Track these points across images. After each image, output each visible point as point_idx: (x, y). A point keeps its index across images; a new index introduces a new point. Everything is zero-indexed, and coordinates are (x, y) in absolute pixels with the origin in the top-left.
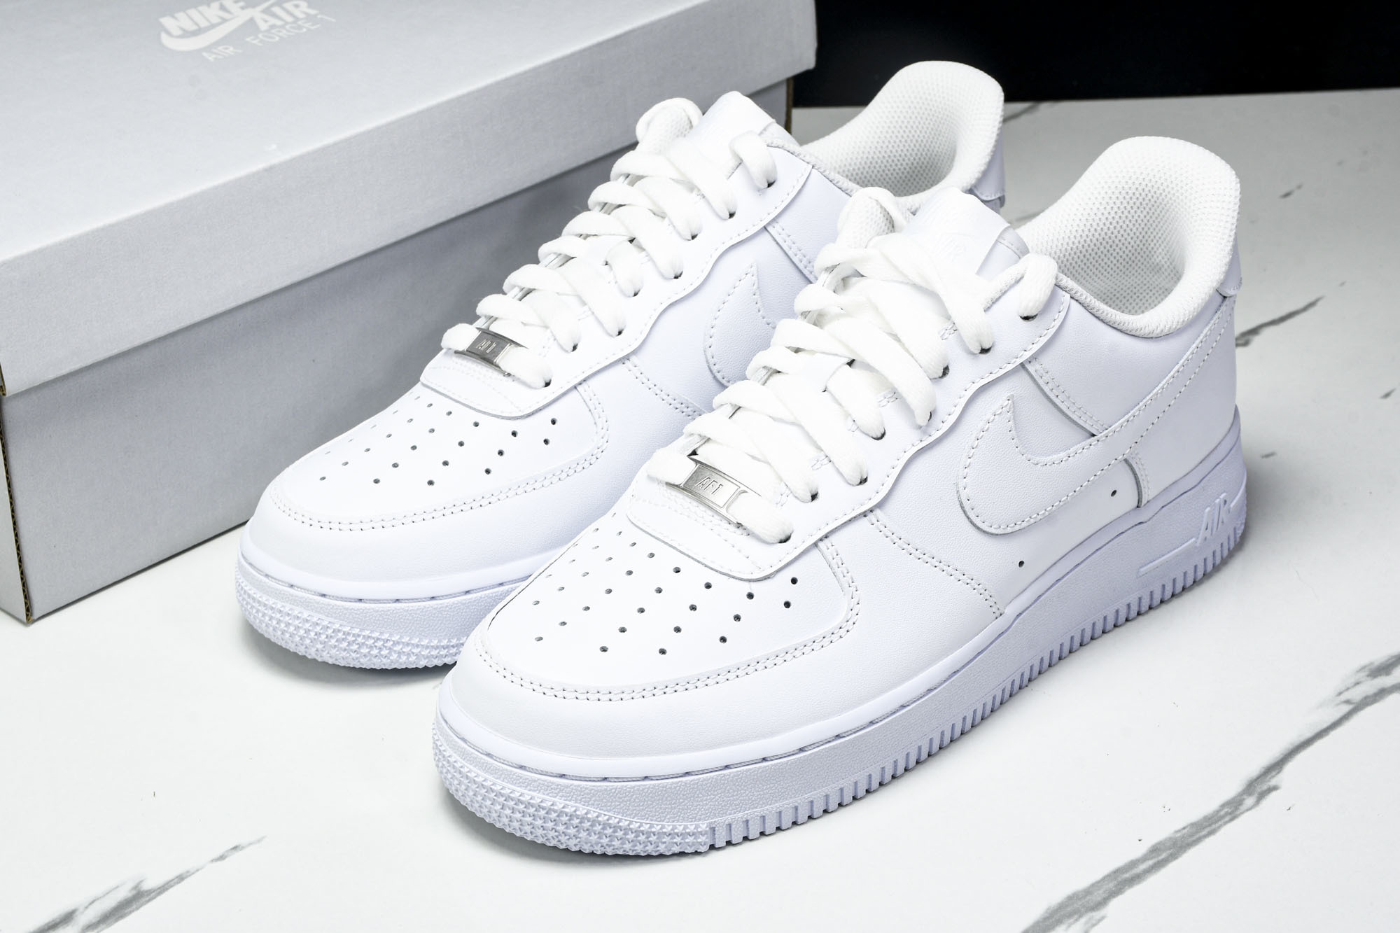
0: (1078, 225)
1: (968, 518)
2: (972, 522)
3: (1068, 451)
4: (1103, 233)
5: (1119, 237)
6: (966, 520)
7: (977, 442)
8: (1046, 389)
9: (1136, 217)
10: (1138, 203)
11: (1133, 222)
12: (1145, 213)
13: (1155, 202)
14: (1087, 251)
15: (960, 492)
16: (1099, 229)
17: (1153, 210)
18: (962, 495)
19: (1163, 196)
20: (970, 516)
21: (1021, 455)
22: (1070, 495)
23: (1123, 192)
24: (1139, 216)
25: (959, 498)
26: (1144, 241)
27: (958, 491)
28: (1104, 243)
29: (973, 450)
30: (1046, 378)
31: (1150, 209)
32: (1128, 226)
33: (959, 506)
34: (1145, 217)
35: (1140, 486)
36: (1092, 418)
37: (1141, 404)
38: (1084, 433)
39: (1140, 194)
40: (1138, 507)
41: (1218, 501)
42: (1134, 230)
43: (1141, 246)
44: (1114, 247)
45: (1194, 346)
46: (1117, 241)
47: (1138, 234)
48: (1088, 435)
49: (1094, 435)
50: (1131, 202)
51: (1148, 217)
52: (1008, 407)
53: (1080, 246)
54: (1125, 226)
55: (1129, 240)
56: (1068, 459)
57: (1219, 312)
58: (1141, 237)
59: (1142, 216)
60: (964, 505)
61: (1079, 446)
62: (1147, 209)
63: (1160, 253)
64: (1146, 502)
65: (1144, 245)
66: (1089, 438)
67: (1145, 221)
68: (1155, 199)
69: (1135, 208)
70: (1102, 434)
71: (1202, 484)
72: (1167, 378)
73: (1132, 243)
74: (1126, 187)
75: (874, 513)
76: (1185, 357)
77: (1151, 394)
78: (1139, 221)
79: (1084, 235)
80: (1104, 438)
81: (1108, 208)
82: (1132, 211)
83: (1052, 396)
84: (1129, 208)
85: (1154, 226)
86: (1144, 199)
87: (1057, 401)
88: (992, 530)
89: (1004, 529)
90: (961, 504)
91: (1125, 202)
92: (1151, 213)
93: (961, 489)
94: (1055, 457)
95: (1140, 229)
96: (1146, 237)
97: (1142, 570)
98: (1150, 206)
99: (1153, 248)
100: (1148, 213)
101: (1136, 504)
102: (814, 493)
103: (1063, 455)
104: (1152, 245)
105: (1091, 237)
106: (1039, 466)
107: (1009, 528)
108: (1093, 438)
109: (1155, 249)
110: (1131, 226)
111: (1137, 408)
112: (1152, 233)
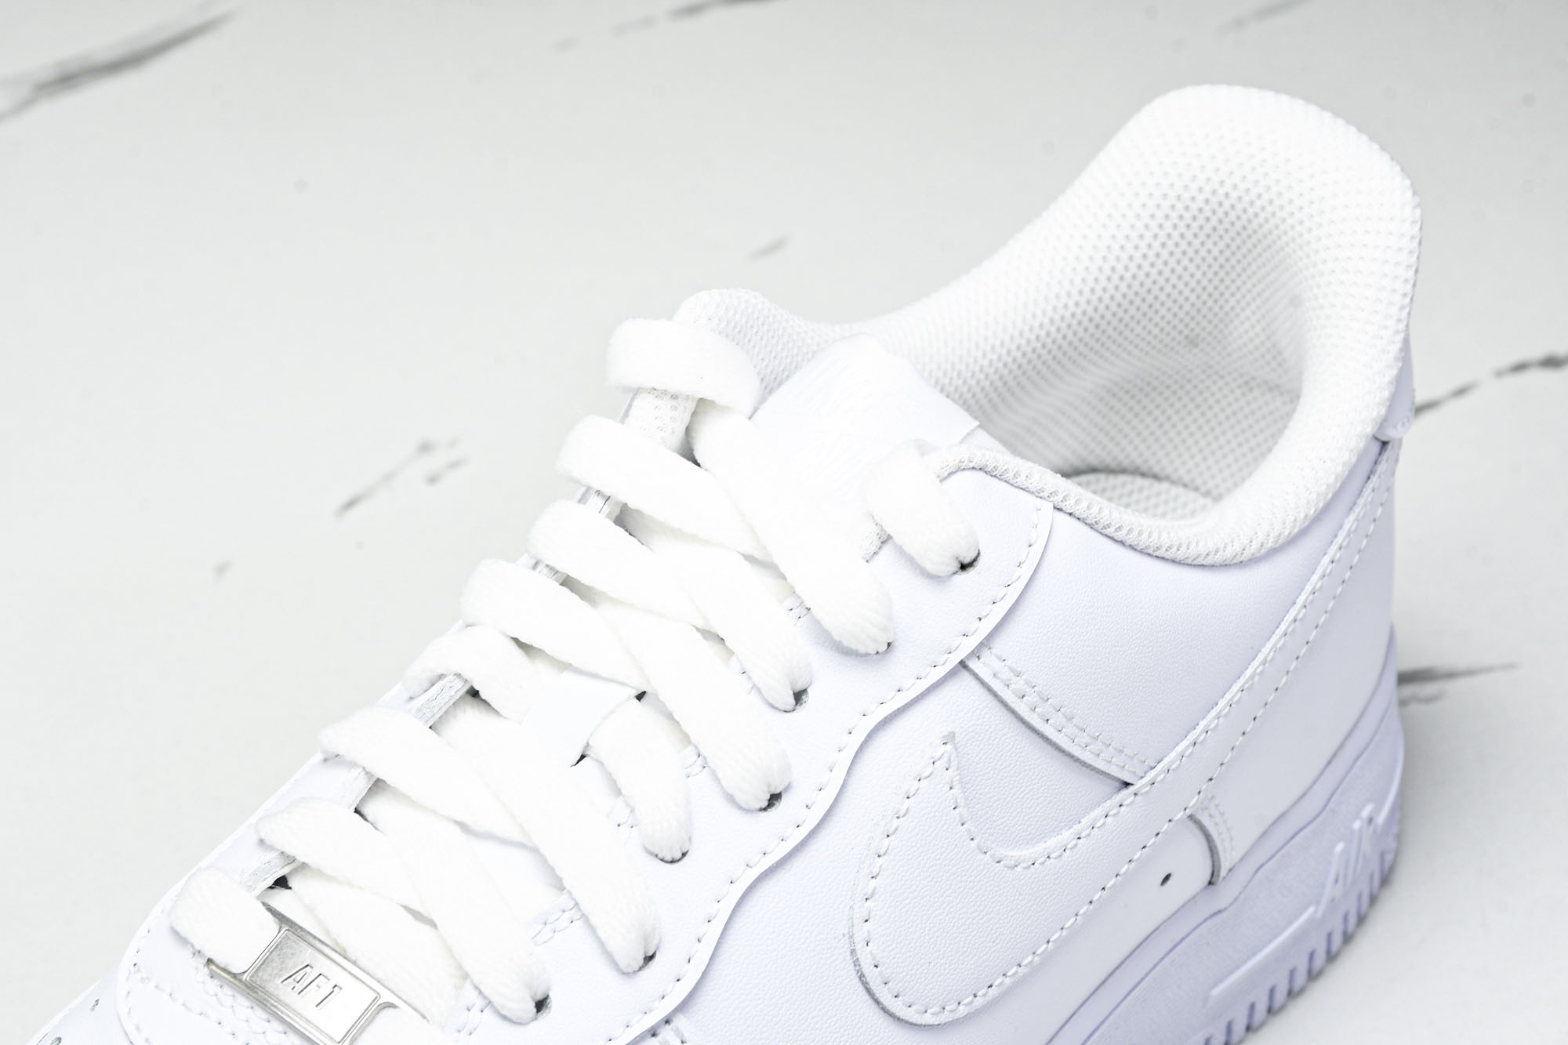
0: (1087, 269)
1: (877, 1002)
2: (885, 1010)
3: (1077, 827)
4: (1136, 284)
5: (1168, 289)
6: (874, 1006)
7: (887, 841)
8: (1022, 709)
9: (1203, 253)
10: (1208, 229)
11: (1198, 260)
12: (1221, 245)
13: (1244, 228)
14: (1102, 317)
15: (859, 952)
16: (1128, 276)
17: (1239, 241)
18: (861, 960)
19: (1261, 220)
20: (881, 1000)
21: (981, 856)
22: (1082, 912)
23: (1179, 205)
24: (1209, 252)
25: (856, 963)
26: (1216, 295)
27: (853, 952)
28: (1138, 301)
29: (880, 861)
30: (1019, 684)
31: (1233, 239)
32: (1185, 269)
33: (857, 980)
34: (1221, 252)
35: (1217, 854)
36: (1121, 751)
37: (1221, 703)
38: (1111, 782)
39: (1214, 212)
40: (1210, 883)
41: (1357, 825)
42: (1199, 275)
43: (1210, 303)
44: (1157, 306)
45: (1326, 559)
46: (1162, 297)
47: (1205, 282)
48: (1117, 784)
49: (1127, 784)
50: (1195, 225)
51: (1228, 253)
52: (945, 759)
53: (1090, 309)
54: (1179, 270)
55: (1187, 292)
56: (1076, 845)
57: (1374, 479)
58: (1210, 289)
59: (1215, 251)
60: (868, 979)
61: (1099, 812)
62: (1227, 239)
63: (1248, 318)
64: (1227, 871)
65: (1216, 301)
66: (1120, 790)
67: (1222, 260)
68: (1244, 221)
69: (1202, 237)
70: (1144, 781)
71: (1331, 805)
72: (1273, 640)
73: (1193, 298)
74: (1186, 195)
75: (673, 1025)
76: (1309, 588)
77: (1242, 680)
78: (1210, 260)
79: (1098, 288)
80: (1148, 788)
81: (1148, 235)
82: (1196, 243)
83: (1035, 721)
84: (1189, 235)
85: (1239, 269)
86: (1220, 221)
87: (1048, 730)
88: (927, 1018)
89: (951, 1011)
90: (862, 977)
91: (1182, 225)
92: (1233, 247)
93: (860, 946)
94: (1053, 843)
95: (1210, 275)
96: (1222, 288)
97: (1216, 992)
98: (1232, 233)
99: (1233, 308)
100: (1228, 246)
101: (1207, 878)
102: (540, 997)
103: (1067, 835)
104: (1232, 302)
105: (1112, 291)
106: (1019, 869)
107: (961, 1007)
108: (1126, 792)
109: (1238, 310)
110: (1192, 268)
111: (1214, 713)
112: (1233, 281)
